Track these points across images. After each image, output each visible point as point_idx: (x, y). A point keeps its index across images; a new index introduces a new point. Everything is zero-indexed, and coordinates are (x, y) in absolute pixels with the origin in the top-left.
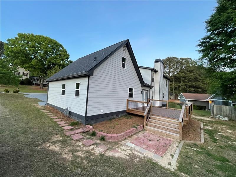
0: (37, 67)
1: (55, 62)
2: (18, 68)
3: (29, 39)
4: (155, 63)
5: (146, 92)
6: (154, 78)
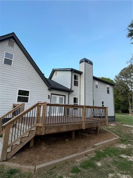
5: (60, 98)
6: (79, 81)
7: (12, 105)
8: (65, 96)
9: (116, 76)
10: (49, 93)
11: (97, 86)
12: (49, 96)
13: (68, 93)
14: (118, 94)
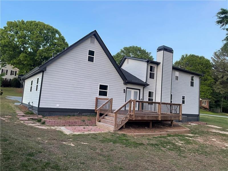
0: (26, 62)
1: (47, 55)
2: (6, 65)
3: (18, 28)
4: (157, 52)
5: (135, 92)
6: (155, 73)
7: (95, 98)
8: (140, 90)
9: (215, 53)
10: (125, 87)
11: (177, 78)
12: (124, 90)
13: (143, 87)
14: (215, 82)
